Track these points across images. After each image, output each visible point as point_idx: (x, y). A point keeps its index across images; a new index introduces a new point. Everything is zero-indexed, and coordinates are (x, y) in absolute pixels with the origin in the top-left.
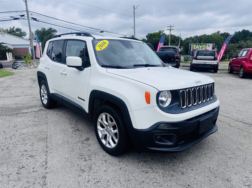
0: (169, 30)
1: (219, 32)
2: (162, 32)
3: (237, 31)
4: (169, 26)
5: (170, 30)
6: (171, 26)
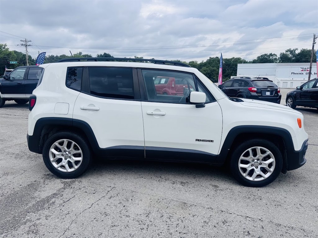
0: (24, 45)
1: (80, 53)
2: (3, 46)
3: (99, 54)
4: (23, 40)
5: (26, 46)
6: (26, 40)
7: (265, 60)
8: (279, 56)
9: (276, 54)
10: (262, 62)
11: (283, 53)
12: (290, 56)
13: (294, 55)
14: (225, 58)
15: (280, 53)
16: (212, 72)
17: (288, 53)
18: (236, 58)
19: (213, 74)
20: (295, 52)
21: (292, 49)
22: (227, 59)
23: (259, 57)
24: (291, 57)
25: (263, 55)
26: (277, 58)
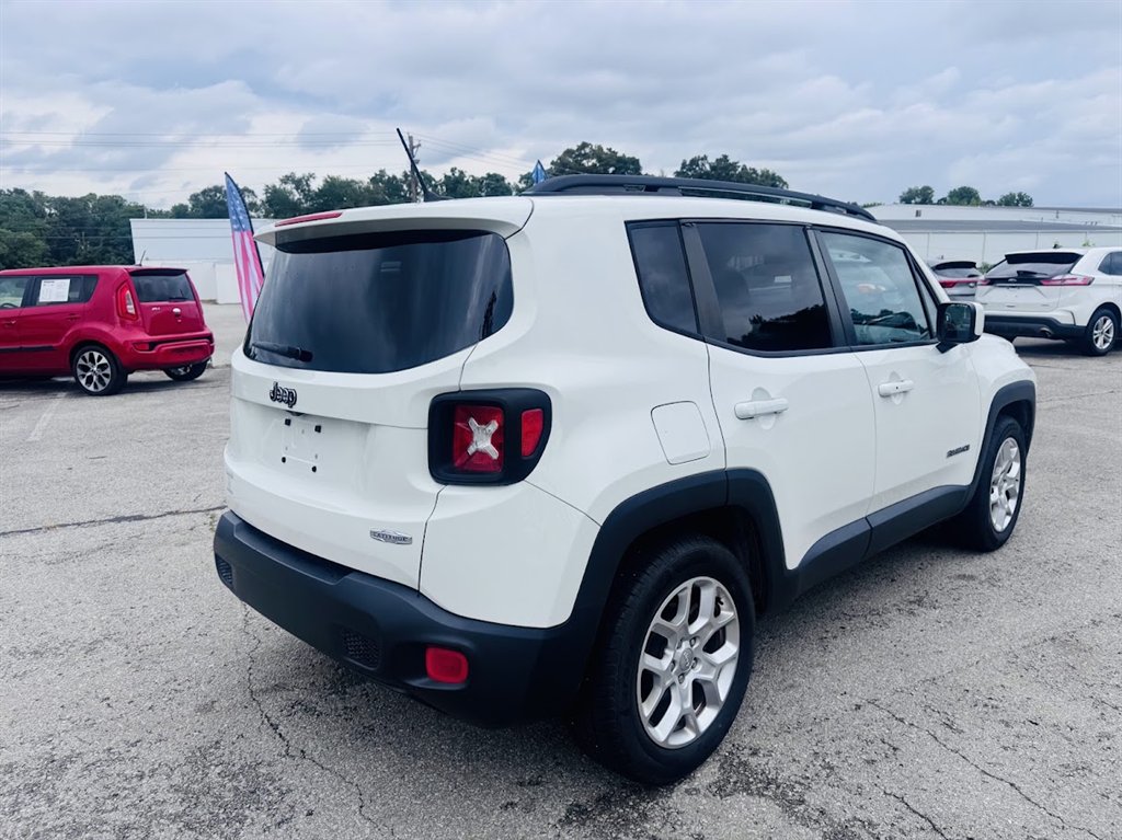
7: (220, 207)
8: (261, 197)
9: (250, 188)
10: (210, 213)
11: (274, 187)
12: (296, 198)
13: (307, 195)
14: (56, 196)
15: (264, 187)
16: (15, 254)
17: (290, 187)
18: (102, 198)
19: (22, 260)
20: (308, 185)
21: (298, 175)
22: (66, 199)
23: (194, 198)
24: (299, 199)
25: (210, 190)
26: (259, 203)
